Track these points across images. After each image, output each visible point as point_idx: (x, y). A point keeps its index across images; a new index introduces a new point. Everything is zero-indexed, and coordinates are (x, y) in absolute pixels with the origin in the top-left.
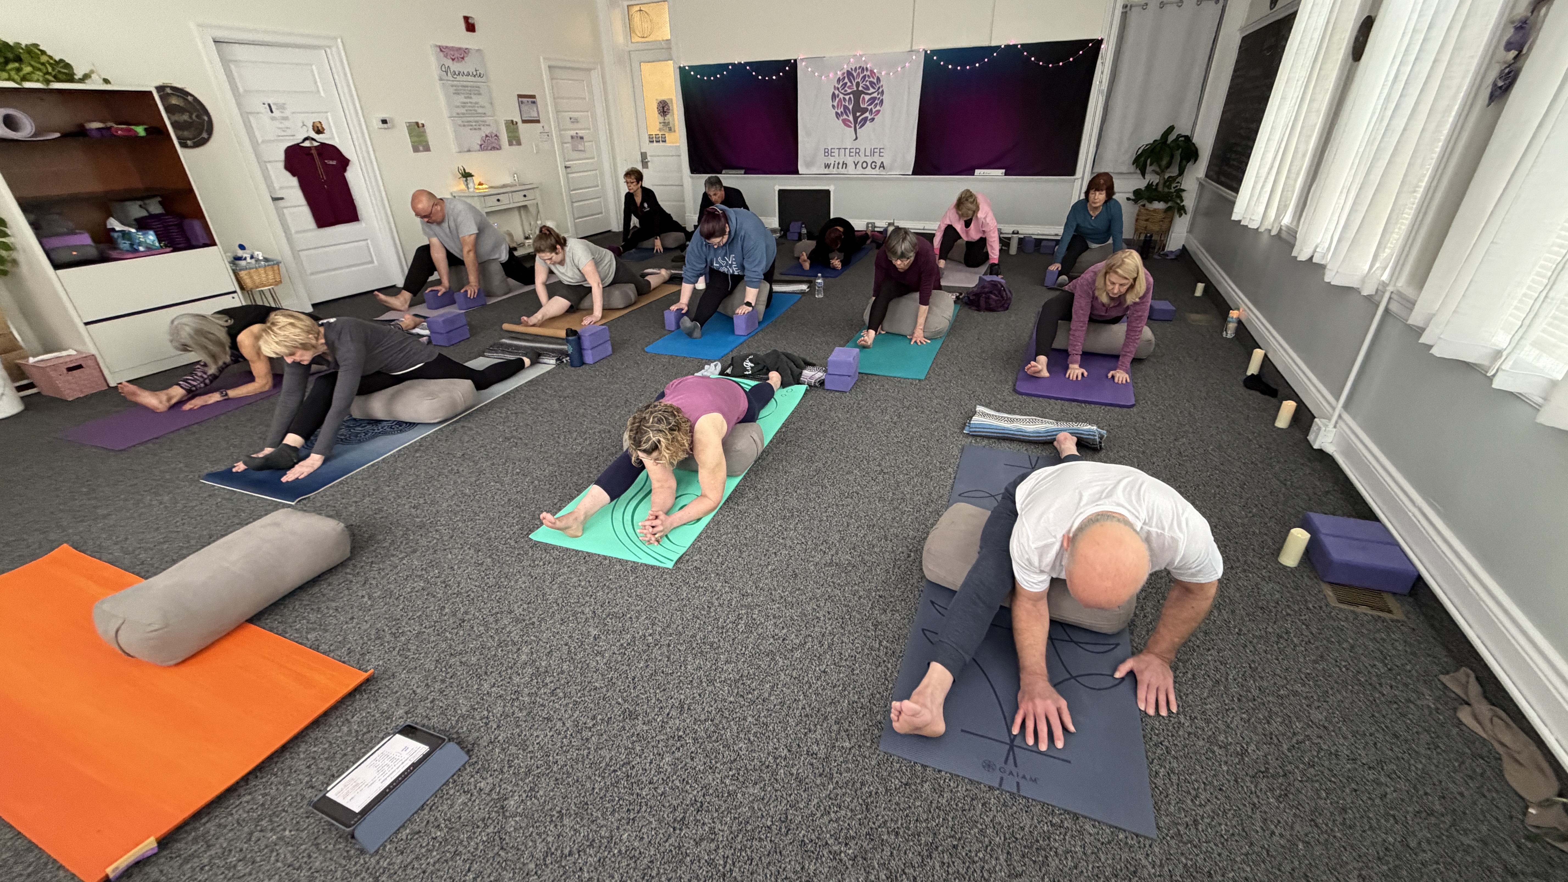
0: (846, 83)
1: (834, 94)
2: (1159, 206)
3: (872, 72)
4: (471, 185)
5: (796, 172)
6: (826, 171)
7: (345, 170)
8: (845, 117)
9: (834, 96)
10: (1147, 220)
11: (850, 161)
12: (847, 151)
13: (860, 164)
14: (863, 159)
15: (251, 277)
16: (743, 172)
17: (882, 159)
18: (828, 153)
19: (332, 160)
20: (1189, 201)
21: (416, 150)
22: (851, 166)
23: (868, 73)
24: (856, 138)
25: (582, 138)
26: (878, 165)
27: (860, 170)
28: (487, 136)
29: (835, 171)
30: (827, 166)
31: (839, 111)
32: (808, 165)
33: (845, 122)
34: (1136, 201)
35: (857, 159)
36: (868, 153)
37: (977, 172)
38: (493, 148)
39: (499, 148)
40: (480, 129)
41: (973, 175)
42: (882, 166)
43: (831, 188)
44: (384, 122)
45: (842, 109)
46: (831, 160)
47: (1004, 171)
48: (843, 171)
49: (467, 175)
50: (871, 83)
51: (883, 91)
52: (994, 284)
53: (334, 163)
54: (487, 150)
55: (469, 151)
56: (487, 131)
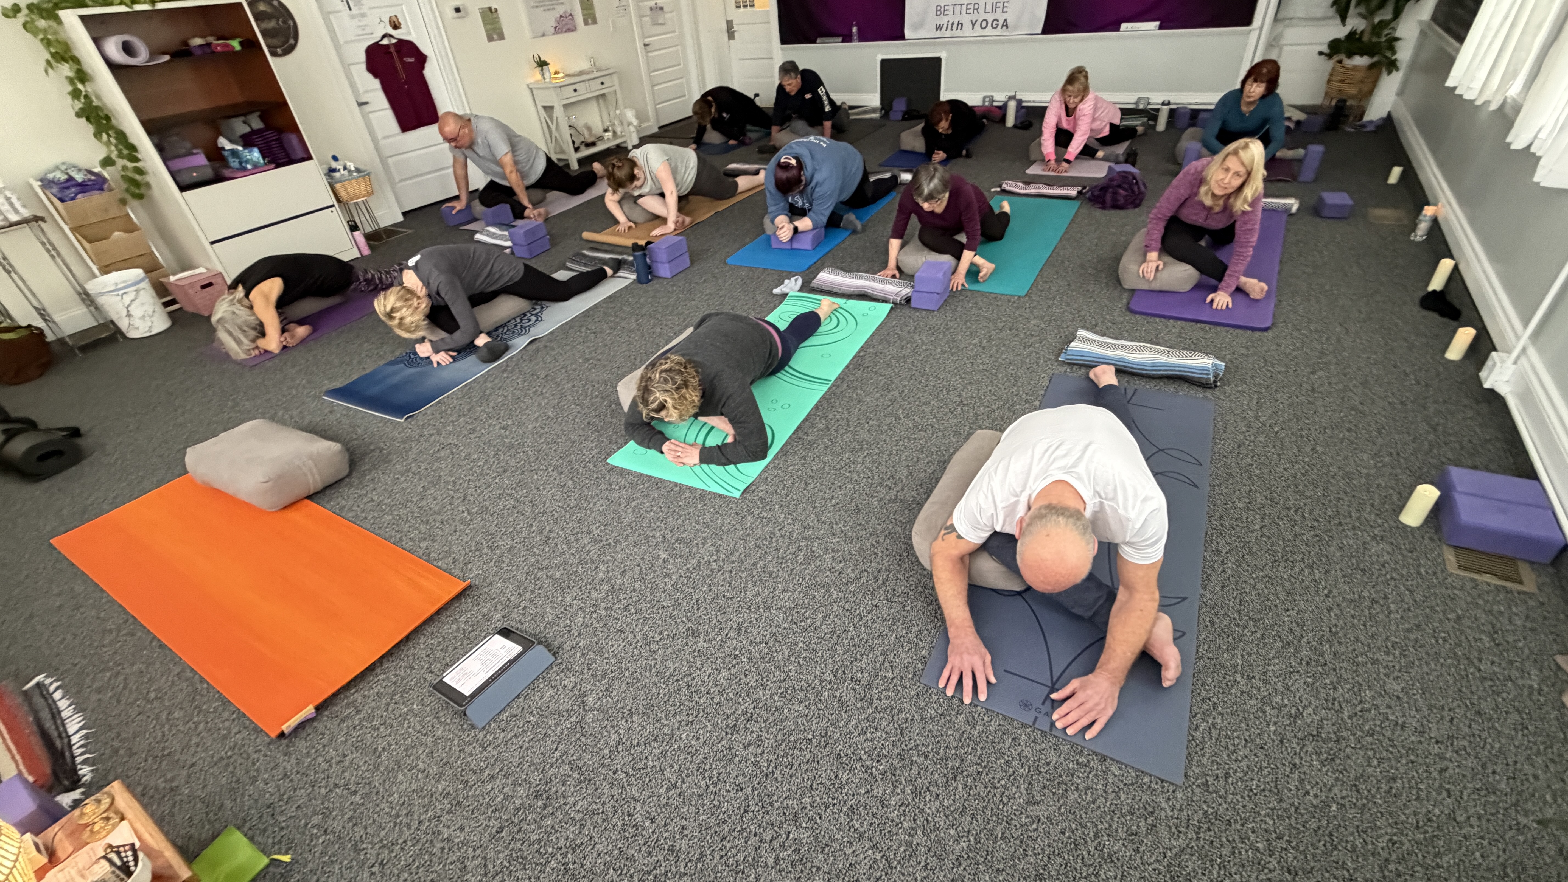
2: (1360, 61)
4: (547, 75)
5: (902, 37)
6: (938, 34)
7: (423, 68)
10: (1342, 81)
11: (966, 20)
12: (964, 7)
13: (978, 23)
14: (983, 16)
15: (346, 190)
16: (840, 39)
17: (1005, 16)
18: (940, 11)
19: (410, 57)
20: (1404, 54)
21: (490, 39)
22: (967, 26)
25: (662, 9)
26: (1001, 23)
27: (978, 31)
28: (561, 16)
29: (948, 33)
30: (939, 28)
32: (917, 27)
34: (1330, 56)
35: (974, 17)
36: (989, 9)
37: (1124, 26)
38: (569, 30)
39: (572, 29)
40: (554, 9)
41: (1118, 29)
42: (1005, 25)
43: (943, 55)
44: (458, 10)
46: (944, 20)
47: (1158, 23)
48: (959, 33)
49: (542, 64)
52: (1125, 175)
53: (412, 60)
54: (561, 32)
55: (544, 35)
56: (561, 10)
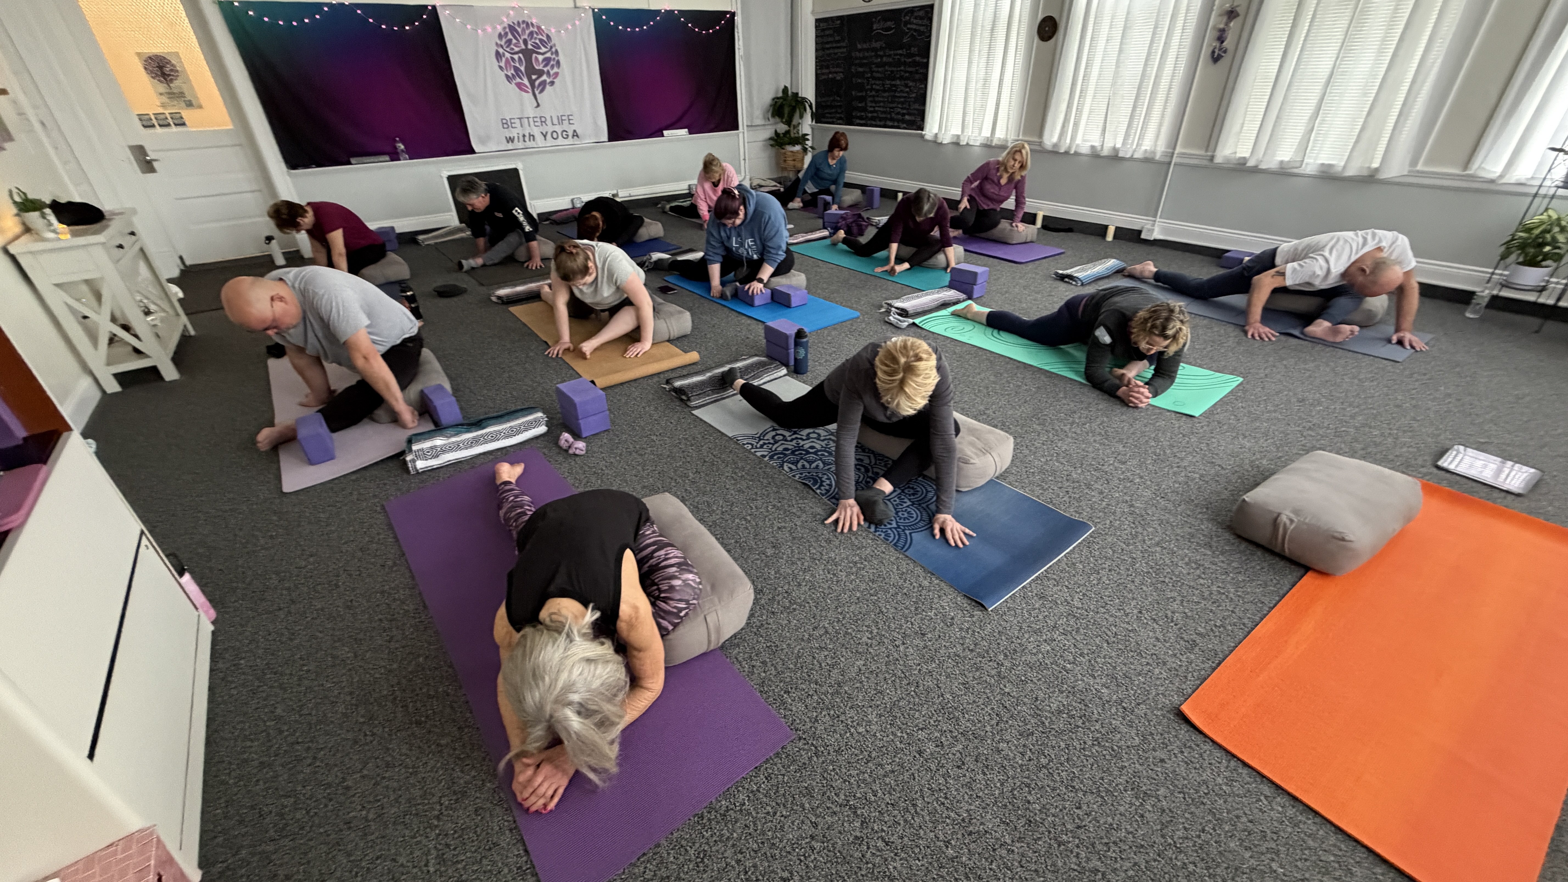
0: (510, 41)
1: (497, 53)
3: (539, 28)
4: (42, 227)
5: (472, 151)
6: (510, 146)
8: (518, 80)
9: (498, 56)
11: (536, 132)
12: (531, 120)
13: (549, 136)
14: (551, 128)
16: (387, 158)
17: (573, 127)
18: (506, 124)
22: (539, 137)
23: (536, 29)
24: (538, 105)
26: (570, 134)
27: (550, 141)
29: (521, 145)
30: (510, 140)
31: (509, 74)
32: (484, 141)
33: (520, 86)
35: (544, 129)
36: (555, 121)
37: (665, 133)
41: (663, 136)
42: (575, 135)
43: (520, 167)
45: (513, 71)
46: (514, 133)
47: (686, 130)
48: (532, 144)
49: (33, 206)
50: (541, 40)
51: (557, 52)
